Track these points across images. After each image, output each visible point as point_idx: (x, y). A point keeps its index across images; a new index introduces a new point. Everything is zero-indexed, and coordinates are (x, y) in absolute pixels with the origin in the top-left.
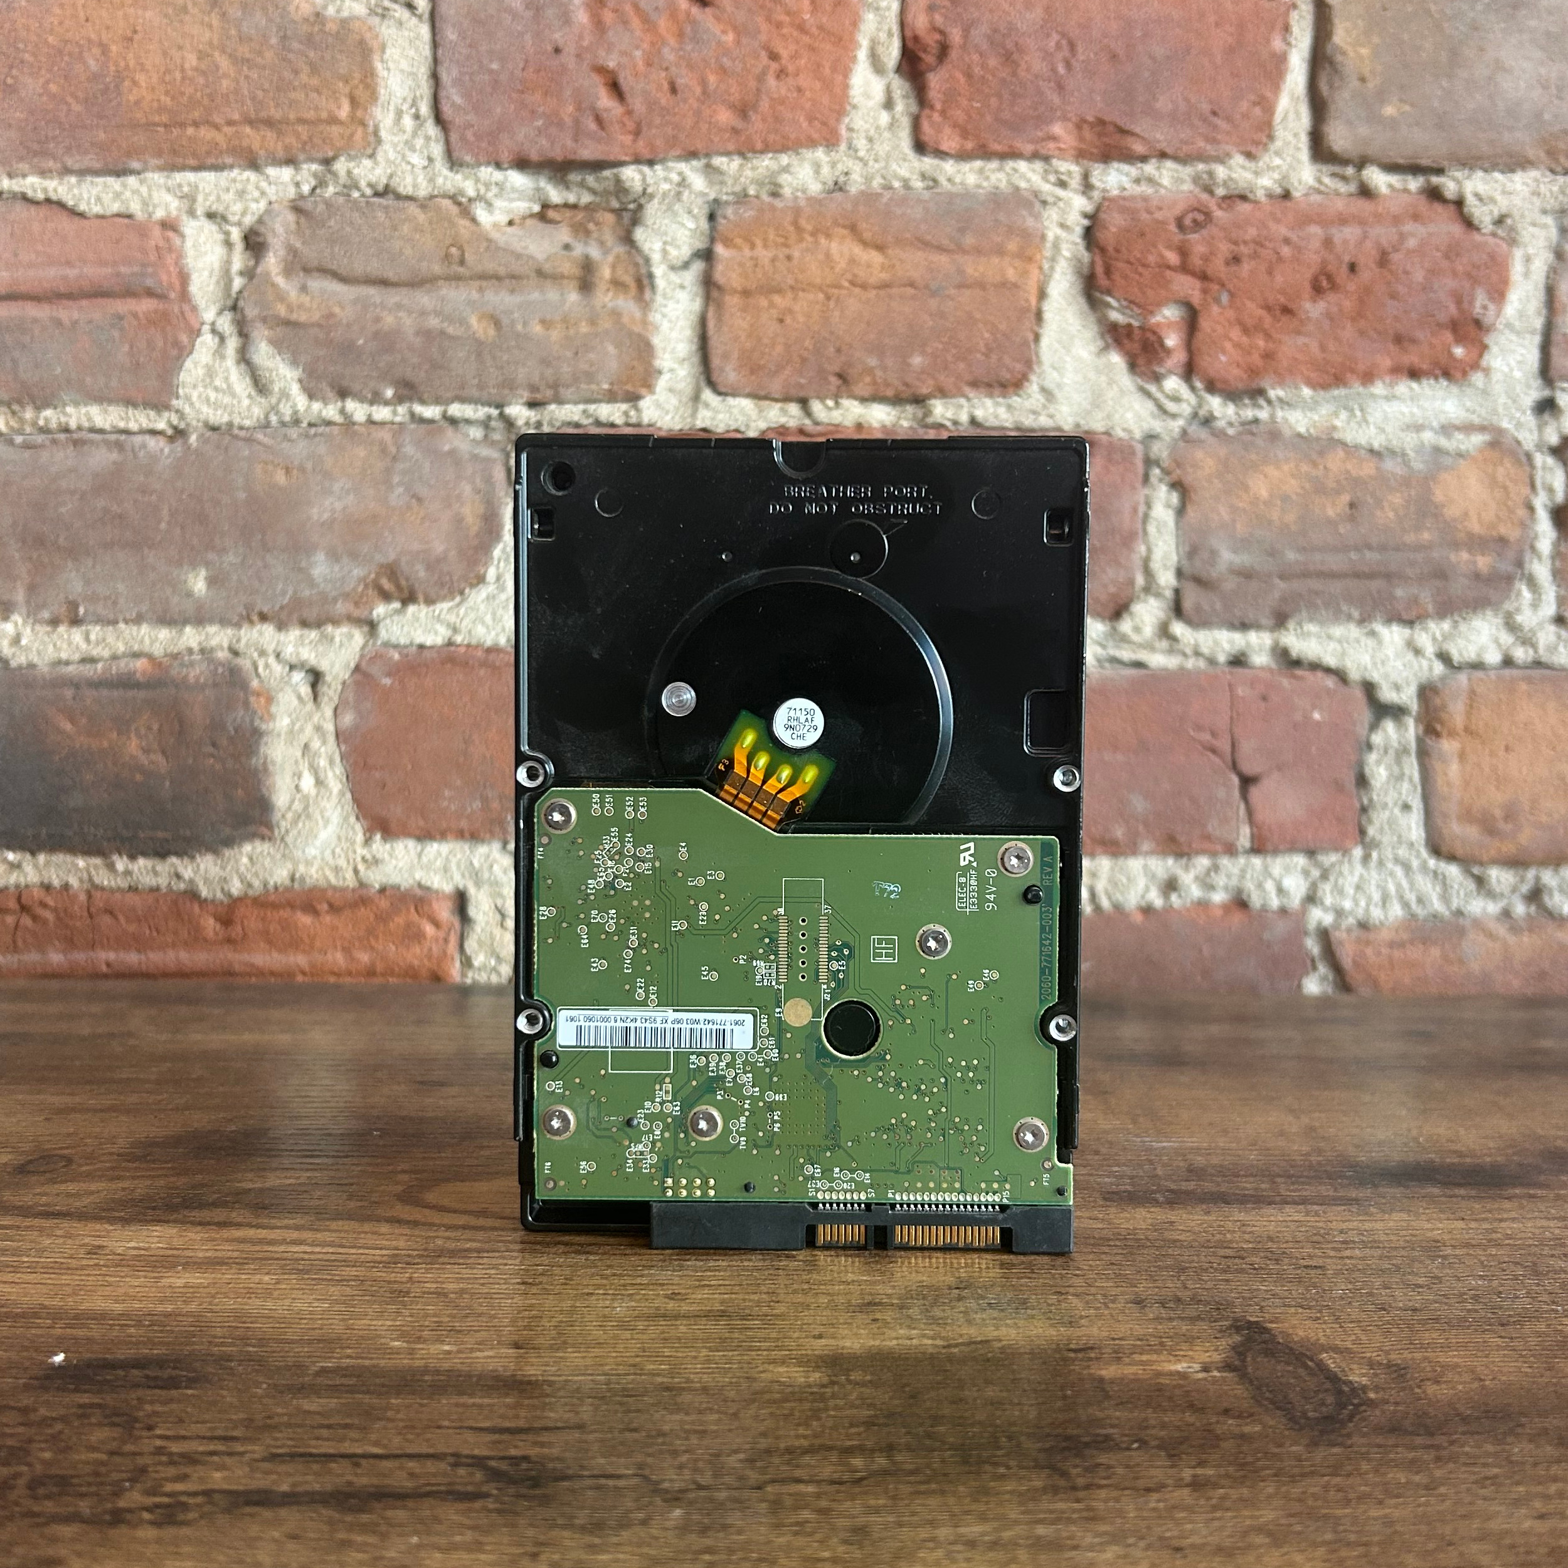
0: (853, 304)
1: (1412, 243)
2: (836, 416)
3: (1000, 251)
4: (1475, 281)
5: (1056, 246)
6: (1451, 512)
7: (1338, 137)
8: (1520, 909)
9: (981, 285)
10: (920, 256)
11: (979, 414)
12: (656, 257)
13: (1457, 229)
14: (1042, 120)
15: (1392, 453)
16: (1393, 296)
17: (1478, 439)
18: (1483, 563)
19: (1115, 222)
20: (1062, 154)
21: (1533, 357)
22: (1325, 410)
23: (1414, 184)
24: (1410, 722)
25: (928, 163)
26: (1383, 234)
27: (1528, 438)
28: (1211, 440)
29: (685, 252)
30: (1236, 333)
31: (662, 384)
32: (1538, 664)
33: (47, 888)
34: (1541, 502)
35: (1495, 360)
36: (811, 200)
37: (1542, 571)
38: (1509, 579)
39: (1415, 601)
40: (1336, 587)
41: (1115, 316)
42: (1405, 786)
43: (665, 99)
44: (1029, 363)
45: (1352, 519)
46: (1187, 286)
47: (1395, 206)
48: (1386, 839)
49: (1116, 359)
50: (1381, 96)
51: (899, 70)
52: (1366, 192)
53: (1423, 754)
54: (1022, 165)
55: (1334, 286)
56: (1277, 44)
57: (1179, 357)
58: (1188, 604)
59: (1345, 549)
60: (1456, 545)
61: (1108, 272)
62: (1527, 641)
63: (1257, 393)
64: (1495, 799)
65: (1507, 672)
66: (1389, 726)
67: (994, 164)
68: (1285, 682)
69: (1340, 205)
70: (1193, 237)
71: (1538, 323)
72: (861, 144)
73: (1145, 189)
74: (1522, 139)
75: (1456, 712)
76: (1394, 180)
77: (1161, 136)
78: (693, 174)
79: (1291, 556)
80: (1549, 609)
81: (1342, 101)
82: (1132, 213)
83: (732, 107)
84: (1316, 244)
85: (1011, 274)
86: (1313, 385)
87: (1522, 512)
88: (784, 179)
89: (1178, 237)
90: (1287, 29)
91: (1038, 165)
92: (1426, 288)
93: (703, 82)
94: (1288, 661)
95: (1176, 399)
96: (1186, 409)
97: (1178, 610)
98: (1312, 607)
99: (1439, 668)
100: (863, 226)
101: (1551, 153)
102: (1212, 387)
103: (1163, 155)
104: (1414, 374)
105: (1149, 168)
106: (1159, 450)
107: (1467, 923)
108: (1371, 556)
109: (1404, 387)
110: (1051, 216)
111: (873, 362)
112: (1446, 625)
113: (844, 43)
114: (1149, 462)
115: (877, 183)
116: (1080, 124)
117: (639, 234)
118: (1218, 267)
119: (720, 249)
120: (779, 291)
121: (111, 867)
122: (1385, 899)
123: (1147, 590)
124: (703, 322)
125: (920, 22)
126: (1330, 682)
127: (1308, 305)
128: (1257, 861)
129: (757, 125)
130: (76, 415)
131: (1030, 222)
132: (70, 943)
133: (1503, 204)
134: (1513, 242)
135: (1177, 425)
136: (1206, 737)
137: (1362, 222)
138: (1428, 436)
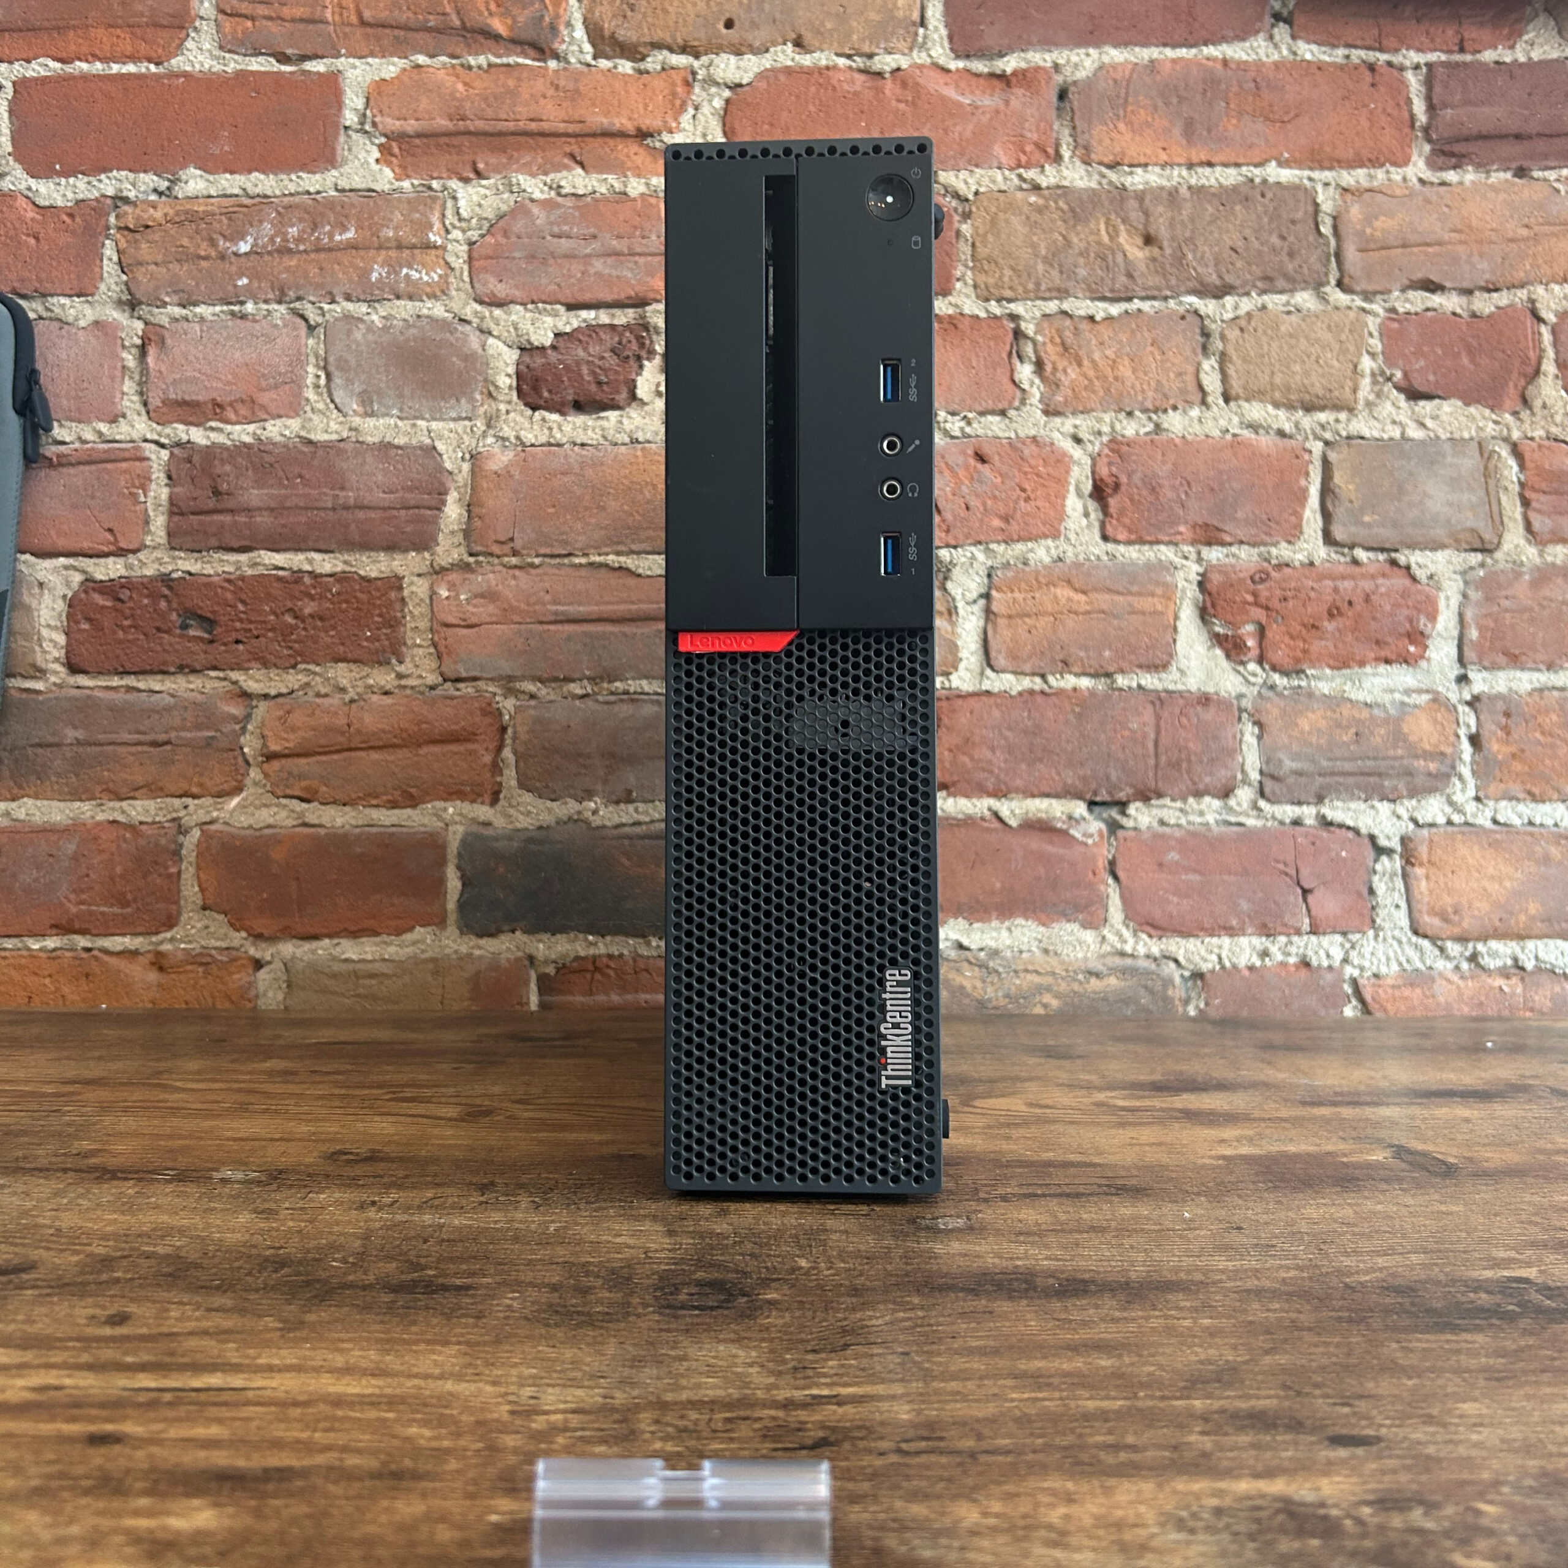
0: (1070, 622)
1: (1383, 590)
2: (1062, 684)
3: (1153, 595)
4: (1419, 611)
5: (1184, 591)
6: (1413, 738)
7: (1339, 534)
8: (1465, 966)
9: (1143, 613)
10: (1107, 597)
11: (1143, 682)
12: (958, 597)
13: (1407, 582)
14: (1174, 523)
15: (1378, 705)
16: (1374, 619)
17: (1425, 697)
18: (1432, 766)
19: (1216, 579)
20: (1184, 542)
21: (1454, 652)
22: (1338, 681)
23: (1381, 557)
24: (1397, 857)
25: (1110, 547)
26: (1367, 585)
27: (1454, 697)
28: (1276, 699)
29: (975, 595)
30: (1287, 639)
31: (962, 666)
32: (1467, 824)
33: (610, 956)
34: (1462, 732)
35: (1431, 653)
36: (1045, 567)
37: (1466, 771)
38: (1448, 776)
39: (1395, 788)
40: (1351, 780)
41: (1218, 629)
42: (1396, 894)
43: (963, 513)
44: (1171, 655)
45: (1357, 742)
46: (1259, 614)
47: (1372, 569)
48: (1387, 925)
49: (1218, 652)
50: (1362, 511)
51: (1091, 496)
52: (1355, 562)
53: (1405, 876)
54: (1163, 548)
55: (1340, 614)
56: (1303, 482)
57: (1255, 652)
58: (1267, 790)
59: (1355, 759)
60: (1416, 757)
61: (1213, 606)
62: (1460, 811)
63: (1300, 672)
64: (1448, 901)
65: (1450, 829)
66: (1384, 859)
67: (1146, 547)
68: (1325, 834)
69: (1341, 568)
70: (1260, 587)
71: (1456, 633)
72: (1072, 536)
73: (1232, 560)
74: (1439, 533)
75: (1423, 851)
76: (1371, 555)
77: (1241, 534)
78: (979, 553)
79: (1325, 763)
80: (1471, 793)
81: (1339, 512)
82: (1226, 574)
83: (1000, 517)
84: (1329, 590)
85: (1159, 608)
86: (1332, 668)
87: (1452, 738)
88: (1030, 555)
89: (1252, 587)
90: (1307, 474)
91: (1172, 548)
92: (1392, 615)
93: (984, 504)
94: (1326, 823)
95: (1255, 675)
96: (1260, 681)
97: (1262, 794)
98: (1338, 792)
99: (1411, 826)
100: (1075, 581)
101: (1457, 541)
102: (1274, 669)
103: (1241, 542)
104: (1387, 661)
105: (1234, 549)
106: (1246, 703)
107: (1435, 973)
108: (1370, 763)
109: (1382, 668)
110: (1180, 575)
111: (1082, 654)
112: (1414, 802)
113: (1061, 482)
114: (1241, 710)
115: (1081, 557)
116: (1194, 526)
117: (949, 585)
118: (1275, 603)
119: (994, 593)
120: (1028, 616)
121: (648, 944)
122: (1388, 959)
123: (1244, 782)
124: (985, 632)
125: (1104, 472)
126: (1350, 834)
127: (1326, 623)
128: (1313, 938)
129: (1015, 527)
130: (633, 686)
131: (1169, 578)
132: (624, 989)
133: (1432, 568)
134: (1439, 589)
135: (1256, 690)
136: (1281, 866)
137: (1353, 578)
138: (1397, 696)
